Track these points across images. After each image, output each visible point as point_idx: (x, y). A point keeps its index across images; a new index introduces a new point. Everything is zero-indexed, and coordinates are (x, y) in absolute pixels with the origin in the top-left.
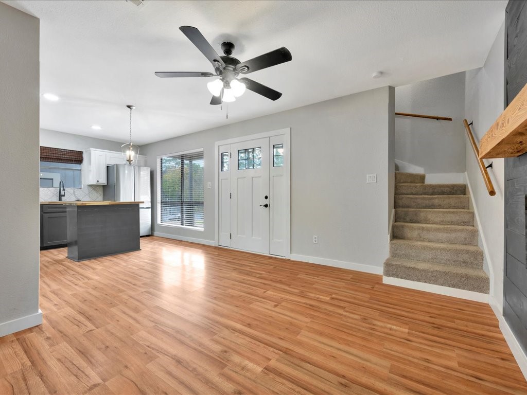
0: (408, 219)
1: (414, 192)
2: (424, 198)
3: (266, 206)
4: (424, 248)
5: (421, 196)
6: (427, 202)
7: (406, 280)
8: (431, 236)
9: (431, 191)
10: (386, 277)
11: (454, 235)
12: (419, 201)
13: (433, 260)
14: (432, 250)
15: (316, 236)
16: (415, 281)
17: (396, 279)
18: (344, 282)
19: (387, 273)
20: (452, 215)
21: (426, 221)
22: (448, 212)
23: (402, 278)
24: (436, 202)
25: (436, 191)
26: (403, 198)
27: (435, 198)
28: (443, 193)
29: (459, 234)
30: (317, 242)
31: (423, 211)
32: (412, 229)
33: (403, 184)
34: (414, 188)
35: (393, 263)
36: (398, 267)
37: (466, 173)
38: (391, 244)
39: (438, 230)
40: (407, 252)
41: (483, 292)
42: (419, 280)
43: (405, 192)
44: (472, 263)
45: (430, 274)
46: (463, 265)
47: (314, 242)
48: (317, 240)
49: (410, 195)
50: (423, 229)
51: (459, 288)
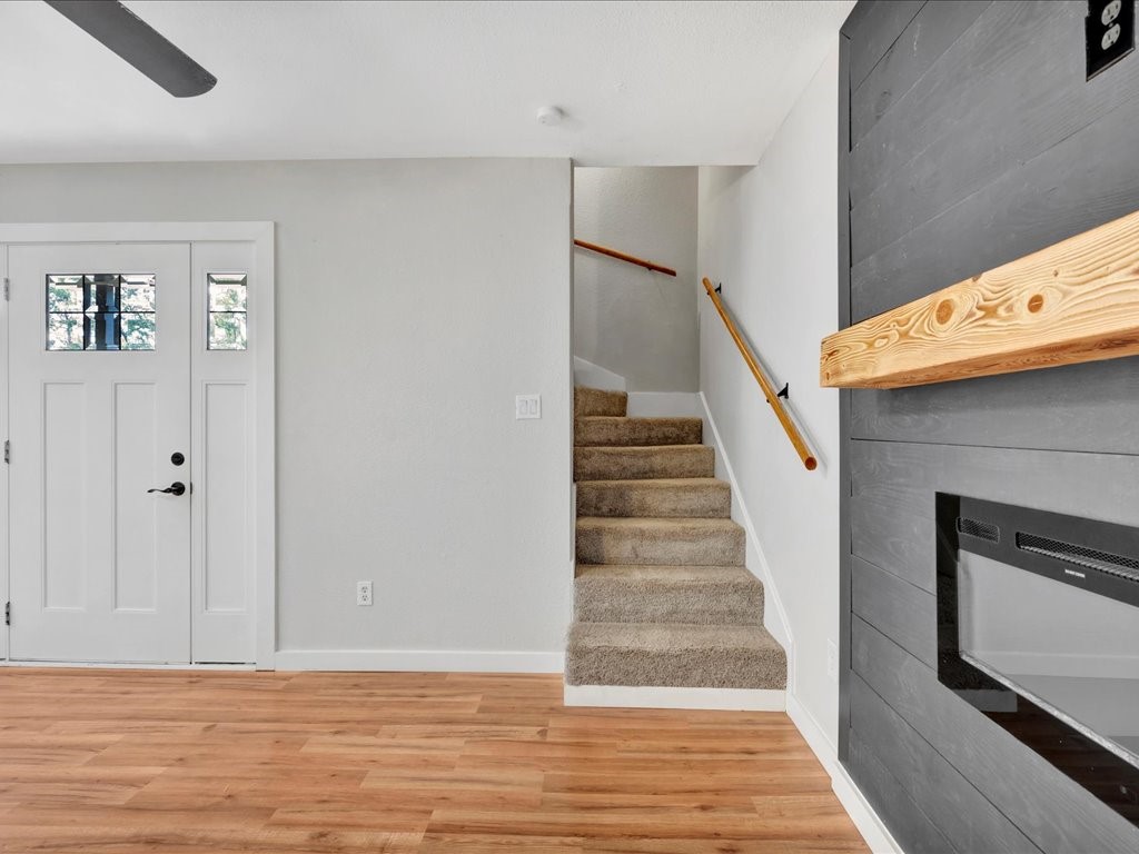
0: (605, 509)
1: (613, 439)
2: (634, 455)
3: (178, 489)
4: (653, 588)
5: (627, 448)
6: (641, 462)
7: (622, 687)
8: (658, 550)
9: (644, 434)
10: (573, 688)
11: (702, 545)
12: (626, 461)
13: (670, 619)
14: (669, 591)
15: (368, 583)
16: (642, 685)
17: (597, 687)
18: (462, 735)
19: (578, 677)
20: (692, 495)
21: (644, 512)
22: (685, 489)
23: (612, 682)
24: (658, 462)
25: (653, 434)
26: (592, 454)
27: (656, 453)
28: (665, 440)
29: (711, 542)
30: (369, 602)
31: (636, 488)
32: (619, 536)
33: (591, 418)
34: (613, 428)
35: (590, 643)
36: (602, 653)
37: (701, 393)
38: (578, 586)
39: (671, 536)
40: (615, 604)
41: (777, 688)
42: (650, 682)
43: (595, 438)
44: (744, 614)
45: (674, 661)
46: (728, 619)
47: (360, 601)
48: (369, 594)
49: (606, 444)
50: (642, 534)
51: (732, 687)
